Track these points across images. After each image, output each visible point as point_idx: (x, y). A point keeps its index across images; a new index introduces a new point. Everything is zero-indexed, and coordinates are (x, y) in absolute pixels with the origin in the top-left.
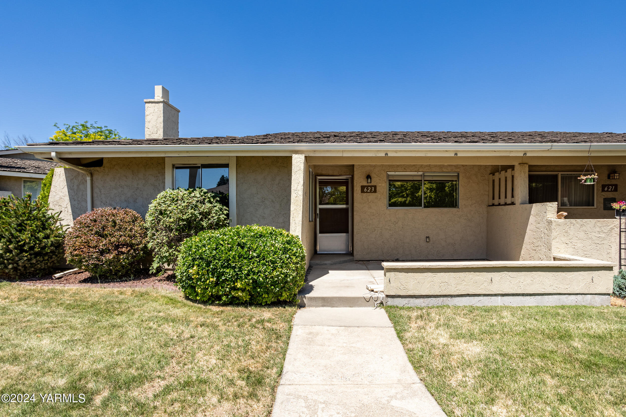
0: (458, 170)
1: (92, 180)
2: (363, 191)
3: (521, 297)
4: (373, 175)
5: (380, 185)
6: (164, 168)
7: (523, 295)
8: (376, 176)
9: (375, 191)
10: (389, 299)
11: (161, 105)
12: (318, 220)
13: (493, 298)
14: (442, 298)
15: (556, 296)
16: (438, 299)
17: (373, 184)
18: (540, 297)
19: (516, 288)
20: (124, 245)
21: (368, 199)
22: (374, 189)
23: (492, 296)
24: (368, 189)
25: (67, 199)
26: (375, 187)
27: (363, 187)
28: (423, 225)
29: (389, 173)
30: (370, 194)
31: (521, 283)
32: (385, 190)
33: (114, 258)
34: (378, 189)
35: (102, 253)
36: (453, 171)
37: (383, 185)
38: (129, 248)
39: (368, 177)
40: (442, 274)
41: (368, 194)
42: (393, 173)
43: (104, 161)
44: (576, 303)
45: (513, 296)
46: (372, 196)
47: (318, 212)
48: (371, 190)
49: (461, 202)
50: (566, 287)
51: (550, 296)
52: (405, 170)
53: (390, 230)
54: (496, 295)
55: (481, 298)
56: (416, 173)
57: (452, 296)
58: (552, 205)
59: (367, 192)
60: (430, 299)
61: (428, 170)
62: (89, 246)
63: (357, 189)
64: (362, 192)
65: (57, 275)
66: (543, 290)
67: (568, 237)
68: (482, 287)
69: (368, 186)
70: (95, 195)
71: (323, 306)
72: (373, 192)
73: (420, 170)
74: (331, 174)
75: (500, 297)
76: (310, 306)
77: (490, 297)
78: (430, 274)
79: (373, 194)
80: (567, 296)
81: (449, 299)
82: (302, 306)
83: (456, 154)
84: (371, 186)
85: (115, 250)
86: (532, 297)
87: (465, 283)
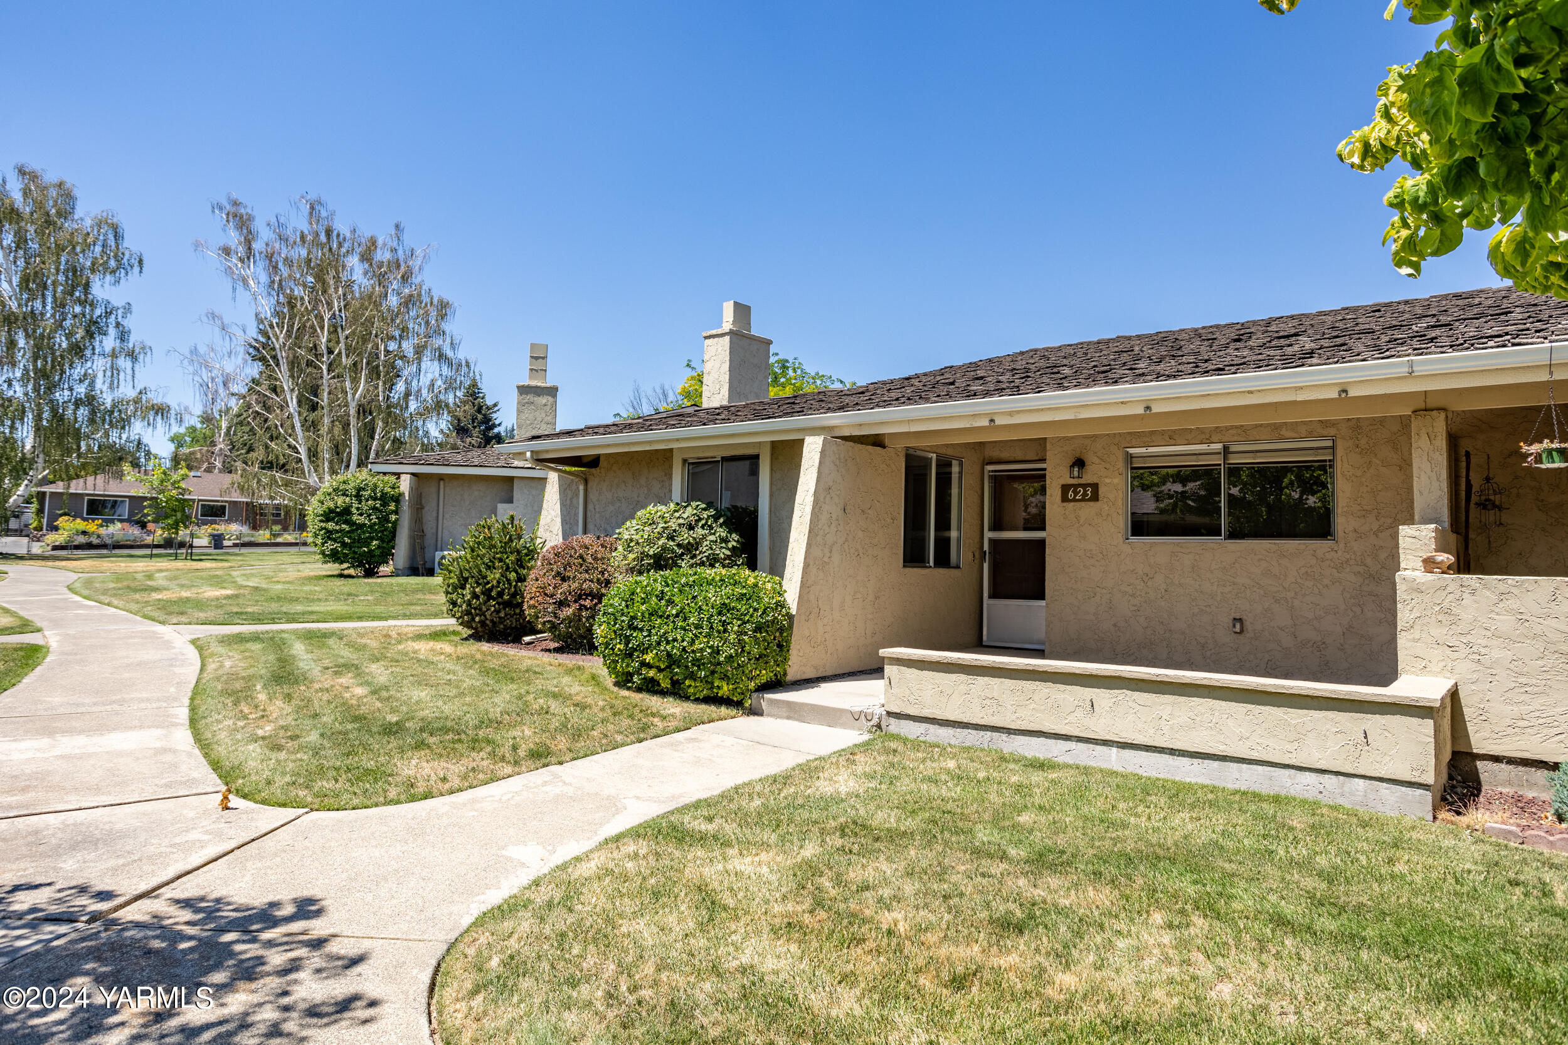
0: (1332, 431)
1: (586, 491)
2: (1065, 499)
3: (1167, 756)
4: (1089, 458)
5: (1107, 480)
6: (671, 467)
7: (1172, 752)
8: (1097, 461)
9: (1095, 498)
10: (892, 721)
11: (727, 338)
12: (986, 566)
13: (1100, 749)
14: (989, 733)
15: (1260, 769)
16: (982, 733)
17: (1088, 478)
18: (1216, 764)
19: (1152, 731)
20: (587, 595)
21: (1077, 517)
22: (1093, 493)
23: (1097, 744)
24: (1076, 493)
25: (559, 520)
26: (1095, 487)
27: (1065, 488)
28: (1224, 586)
29: (1131, 451)
30: (1083, 504)
31: (1163, 722)
32: (1120, 492)
33: (574, 614)
34: (1102, 491)
35: (561, 604)
36: (1316, 434)
37: (1116, 481)
38: (595, 601)
39: (1080, 463)
40: (986, 679)
41: (1078, 504)
42: (1143, 450)
43: (602, 459)
44: (1320, 796)
45: (1147, 751)
46: (1088, 510)
47: (986, 547)
48: (1085, 494)
49: (1342, 522)
50: (1288, 747)
51: (1244, 766)
52: (1172, 442)
53: (1133, 595)
54: (1106, 743)
55: (1072, 745)
56: (1204, 447)
57: (1009, 731)
58: (1417, 534)
59: (1074, 500)
60: (966, 731)
61: (1236, 438)
62: (546, 594)
63: (1053, 494)
64: (1063, 501)
65: (527, 639)
66: (1222, 747)
67: (1453, 626)
68: (1071, 718)
69: (1076, 486)
70: (589, 514)
71: (788, 718)
72: (1089, 500)
73: (1214, 439)
74: (1018, 458)
75: (1114, 750)
76: (769, 715)
77: (1091, 746)
78: (963, 677)
79: (1091, 504)
80: (1293, 772)
81: (1004, 736)
82: (755, 712)
83: (1148, 408)
84: (1084, 486)
85: (576, 601)
86: (1196, 761)
87: (1033, 706)
